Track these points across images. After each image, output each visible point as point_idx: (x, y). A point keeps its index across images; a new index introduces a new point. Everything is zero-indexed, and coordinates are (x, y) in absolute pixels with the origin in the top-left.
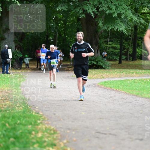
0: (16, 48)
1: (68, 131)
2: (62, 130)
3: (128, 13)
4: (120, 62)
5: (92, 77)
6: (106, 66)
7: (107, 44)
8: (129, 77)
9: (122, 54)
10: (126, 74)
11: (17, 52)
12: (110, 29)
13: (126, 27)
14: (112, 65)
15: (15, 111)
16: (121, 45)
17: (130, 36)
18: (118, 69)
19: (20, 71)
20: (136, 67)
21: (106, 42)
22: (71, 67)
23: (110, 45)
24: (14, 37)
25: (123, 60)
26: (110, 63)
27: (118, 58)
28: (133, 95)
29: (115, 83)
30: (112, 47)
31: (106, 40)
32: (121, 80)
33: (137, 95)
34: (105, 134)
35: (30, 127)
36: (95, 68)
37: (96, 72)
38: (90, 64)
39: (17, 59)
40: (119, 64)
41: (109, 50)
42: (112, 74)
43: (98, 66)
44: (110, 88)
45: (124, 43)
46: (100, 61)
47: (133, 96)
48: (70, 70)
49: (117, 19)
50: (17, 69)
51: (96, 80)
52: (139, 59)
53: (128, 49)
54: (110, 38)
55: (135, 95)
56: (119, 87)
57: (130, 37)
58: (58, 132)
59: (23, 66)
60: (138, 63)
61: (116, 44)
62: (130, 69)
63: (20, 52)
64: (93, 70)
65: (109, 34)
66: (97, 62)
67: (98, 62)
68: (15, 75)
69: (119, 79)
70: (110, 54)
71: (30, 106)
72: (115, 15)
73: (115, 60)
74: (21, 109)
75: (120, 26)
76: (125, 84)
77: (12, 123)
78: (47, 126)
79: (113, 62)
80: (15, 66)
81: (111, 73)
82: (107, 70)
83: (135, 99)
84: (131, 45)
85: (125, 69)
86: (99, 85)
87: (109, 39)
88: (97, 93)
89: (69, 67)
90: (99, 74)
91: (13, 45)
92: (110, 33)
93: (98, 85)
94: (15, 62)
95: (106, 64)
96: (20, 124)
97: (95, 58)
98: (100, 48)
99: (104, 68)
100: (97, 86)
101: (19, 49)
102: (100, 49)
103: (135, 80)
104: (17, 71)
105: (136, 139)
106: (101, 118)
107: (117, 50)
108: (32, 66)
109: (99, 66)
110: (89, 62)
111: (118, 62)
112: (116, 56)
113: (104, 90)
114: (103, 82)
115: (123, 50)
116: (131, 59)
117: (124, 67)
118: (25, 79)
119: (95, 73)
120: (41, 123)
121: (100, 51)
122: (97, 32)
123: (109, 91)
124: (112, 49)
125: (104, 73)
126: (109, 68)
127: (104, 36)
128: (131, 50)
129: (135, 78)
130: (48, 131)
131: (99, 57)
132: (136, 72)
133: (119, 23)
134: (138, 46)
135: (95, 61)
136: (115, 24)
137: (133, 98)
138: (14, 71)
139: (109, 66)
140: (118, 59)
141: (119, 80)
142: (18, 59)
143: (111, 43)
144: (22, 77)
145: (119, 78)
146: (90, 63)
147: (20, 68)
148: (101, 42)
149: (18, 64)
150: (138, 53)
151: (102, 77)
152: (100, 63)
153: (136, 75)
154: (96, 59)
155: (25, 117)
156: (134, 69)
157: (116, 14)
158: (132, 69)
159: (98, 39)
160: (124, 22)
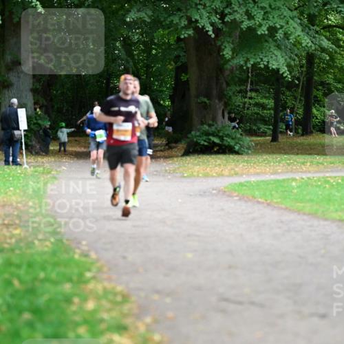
0: (36, 106)
1: (156, 297)
2: (142, 294)
3: (291, 27)
4: (275, 139)
5: (211, 173)
6: (242, 146)
7: (246, 97)
8: (295, 173)
9: (279, 121)
10: (289, 165)
11: (39, 116)
12: (252, 63)
13: (288, 60)
14: (256, 145)
15: (33, 251)
16: (277, 100)
17: (298, 79)
18: (270, 153)
19: (45, 159)
20: (311, 149)
21: (243, 93)
22: (161, 151)
23: (251, 98)
24: (31, 81)
25: (281, 132)
26: (251, 141)
27: (269, 129)
28: (304, 214)
29: (263, 186)
30: (257, 105)
31: (243, 88)
32: (278, 180)
33: (313, 215)
34: (240, 303)
35: (67, 287)
36: (218, 153)
37: (219, 162)
38: (206, 144)
39: (39, 131)
40: (272, 143)
41: (249, 112)
42: (258, 166)
43: (224, 147)
44: (251, 198)
45: (283, 94)
46: (228, 136)
47: (305, 217)
48: (159, 157)
49: (266, 41)
50: (37, 154)
51: (219, 180)
52: (318, 131)
53: (293, 108)
54: (252, 84)
55: (309, 214)
56: (272, 195)
57: (297, 82)
58: (133, 298)
59: (51, 148)
60: (315, 142)
61: (266, 97)
62: (298, 154)
63: (46, 116)
64: (213, 156)
65: (250, 75)
66: (221, 138)
67: (225, 138)
68: (35, 167)
69: (273, 177)
70: (251, 119)
71: (67, 240)
72: (263, 31)
73: (264, 134)
74: (48, 246)
75: (274, 58)
76: (287, 189)
77: (28, 278)
78: (106, 284)
79: (259, 138)
80: (32, 147)
81: (254, 163)
82: (246, 158)
83: (308, 224)
84: (300, 100)
85: (286, 153)
86: (226, 190)
87: (249, 86)
88: (222, 210)
89: (157, 149)
90: (225, 165)
91: (30, 99)
92: (252, 72)
93: (225, 192)
94: (33, 138)
95: (241, 143)
96: (46, 280)
97: (216, 128)
98: (229, 105)
99: (237, 153)
100: (221, 193)
101: (44, 109)
102: (229, 108)
103: (309, 178)
104: (39, 159)
105: (312, 315)
106: (230, 267)
107: (268, 112)
108: (72, 146)
109: (226, 147)
110: (204, 138)
111: (270, 138)
112: (266, 124)
113: (239, 203)
114: (235, 184)
115: (281, 111)
116: (300, 131)
117: (284, 150)
118: (57, 176)
119: (217, 163)
120: (94, 278)
121: (229, 113)
122: (220, 69)
123: (249, 204)
124: (256, 110)
125: (238, 164)
126: (250, 152)
127: (237, 79)
128: (301, 111)
129: (310, 175)
130: (110, 297)
131: (227, 128)
132: (311, 162)
133: (272, 50)
134: (315, 101)
135: (217, 136)
136: (262, 53)
137: (303, 220)
138: (32, 159)
139: (249, 148)
140: (270, 132)
141: (272, 180)
142: (41, 131)
143: (253, 94)
144: (49, 173)
145: (272, 174)
146: (205, 141)
147: (45, 151)
148: (231, 93)
149: (41, 142)
150: (317, 119)
151: (233, 172)
152: (229, 140)
153: (311, 169)
154: (219, 131)
155: (56, 264)
156: (307, 154)
157: (265, 29)
158: (302, 154)
159: (224, 85)
160: (283, 47)
